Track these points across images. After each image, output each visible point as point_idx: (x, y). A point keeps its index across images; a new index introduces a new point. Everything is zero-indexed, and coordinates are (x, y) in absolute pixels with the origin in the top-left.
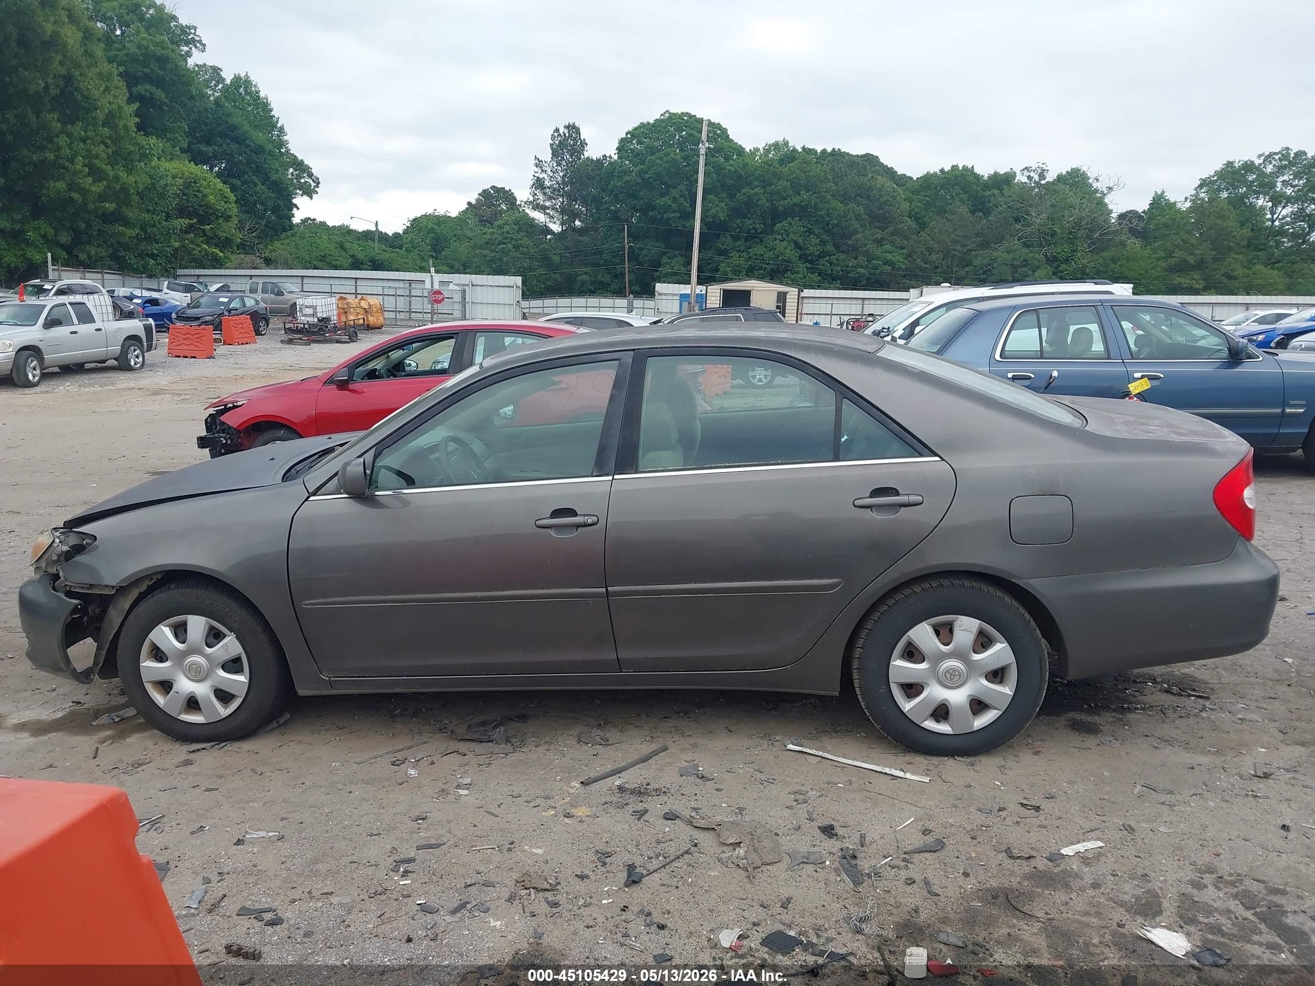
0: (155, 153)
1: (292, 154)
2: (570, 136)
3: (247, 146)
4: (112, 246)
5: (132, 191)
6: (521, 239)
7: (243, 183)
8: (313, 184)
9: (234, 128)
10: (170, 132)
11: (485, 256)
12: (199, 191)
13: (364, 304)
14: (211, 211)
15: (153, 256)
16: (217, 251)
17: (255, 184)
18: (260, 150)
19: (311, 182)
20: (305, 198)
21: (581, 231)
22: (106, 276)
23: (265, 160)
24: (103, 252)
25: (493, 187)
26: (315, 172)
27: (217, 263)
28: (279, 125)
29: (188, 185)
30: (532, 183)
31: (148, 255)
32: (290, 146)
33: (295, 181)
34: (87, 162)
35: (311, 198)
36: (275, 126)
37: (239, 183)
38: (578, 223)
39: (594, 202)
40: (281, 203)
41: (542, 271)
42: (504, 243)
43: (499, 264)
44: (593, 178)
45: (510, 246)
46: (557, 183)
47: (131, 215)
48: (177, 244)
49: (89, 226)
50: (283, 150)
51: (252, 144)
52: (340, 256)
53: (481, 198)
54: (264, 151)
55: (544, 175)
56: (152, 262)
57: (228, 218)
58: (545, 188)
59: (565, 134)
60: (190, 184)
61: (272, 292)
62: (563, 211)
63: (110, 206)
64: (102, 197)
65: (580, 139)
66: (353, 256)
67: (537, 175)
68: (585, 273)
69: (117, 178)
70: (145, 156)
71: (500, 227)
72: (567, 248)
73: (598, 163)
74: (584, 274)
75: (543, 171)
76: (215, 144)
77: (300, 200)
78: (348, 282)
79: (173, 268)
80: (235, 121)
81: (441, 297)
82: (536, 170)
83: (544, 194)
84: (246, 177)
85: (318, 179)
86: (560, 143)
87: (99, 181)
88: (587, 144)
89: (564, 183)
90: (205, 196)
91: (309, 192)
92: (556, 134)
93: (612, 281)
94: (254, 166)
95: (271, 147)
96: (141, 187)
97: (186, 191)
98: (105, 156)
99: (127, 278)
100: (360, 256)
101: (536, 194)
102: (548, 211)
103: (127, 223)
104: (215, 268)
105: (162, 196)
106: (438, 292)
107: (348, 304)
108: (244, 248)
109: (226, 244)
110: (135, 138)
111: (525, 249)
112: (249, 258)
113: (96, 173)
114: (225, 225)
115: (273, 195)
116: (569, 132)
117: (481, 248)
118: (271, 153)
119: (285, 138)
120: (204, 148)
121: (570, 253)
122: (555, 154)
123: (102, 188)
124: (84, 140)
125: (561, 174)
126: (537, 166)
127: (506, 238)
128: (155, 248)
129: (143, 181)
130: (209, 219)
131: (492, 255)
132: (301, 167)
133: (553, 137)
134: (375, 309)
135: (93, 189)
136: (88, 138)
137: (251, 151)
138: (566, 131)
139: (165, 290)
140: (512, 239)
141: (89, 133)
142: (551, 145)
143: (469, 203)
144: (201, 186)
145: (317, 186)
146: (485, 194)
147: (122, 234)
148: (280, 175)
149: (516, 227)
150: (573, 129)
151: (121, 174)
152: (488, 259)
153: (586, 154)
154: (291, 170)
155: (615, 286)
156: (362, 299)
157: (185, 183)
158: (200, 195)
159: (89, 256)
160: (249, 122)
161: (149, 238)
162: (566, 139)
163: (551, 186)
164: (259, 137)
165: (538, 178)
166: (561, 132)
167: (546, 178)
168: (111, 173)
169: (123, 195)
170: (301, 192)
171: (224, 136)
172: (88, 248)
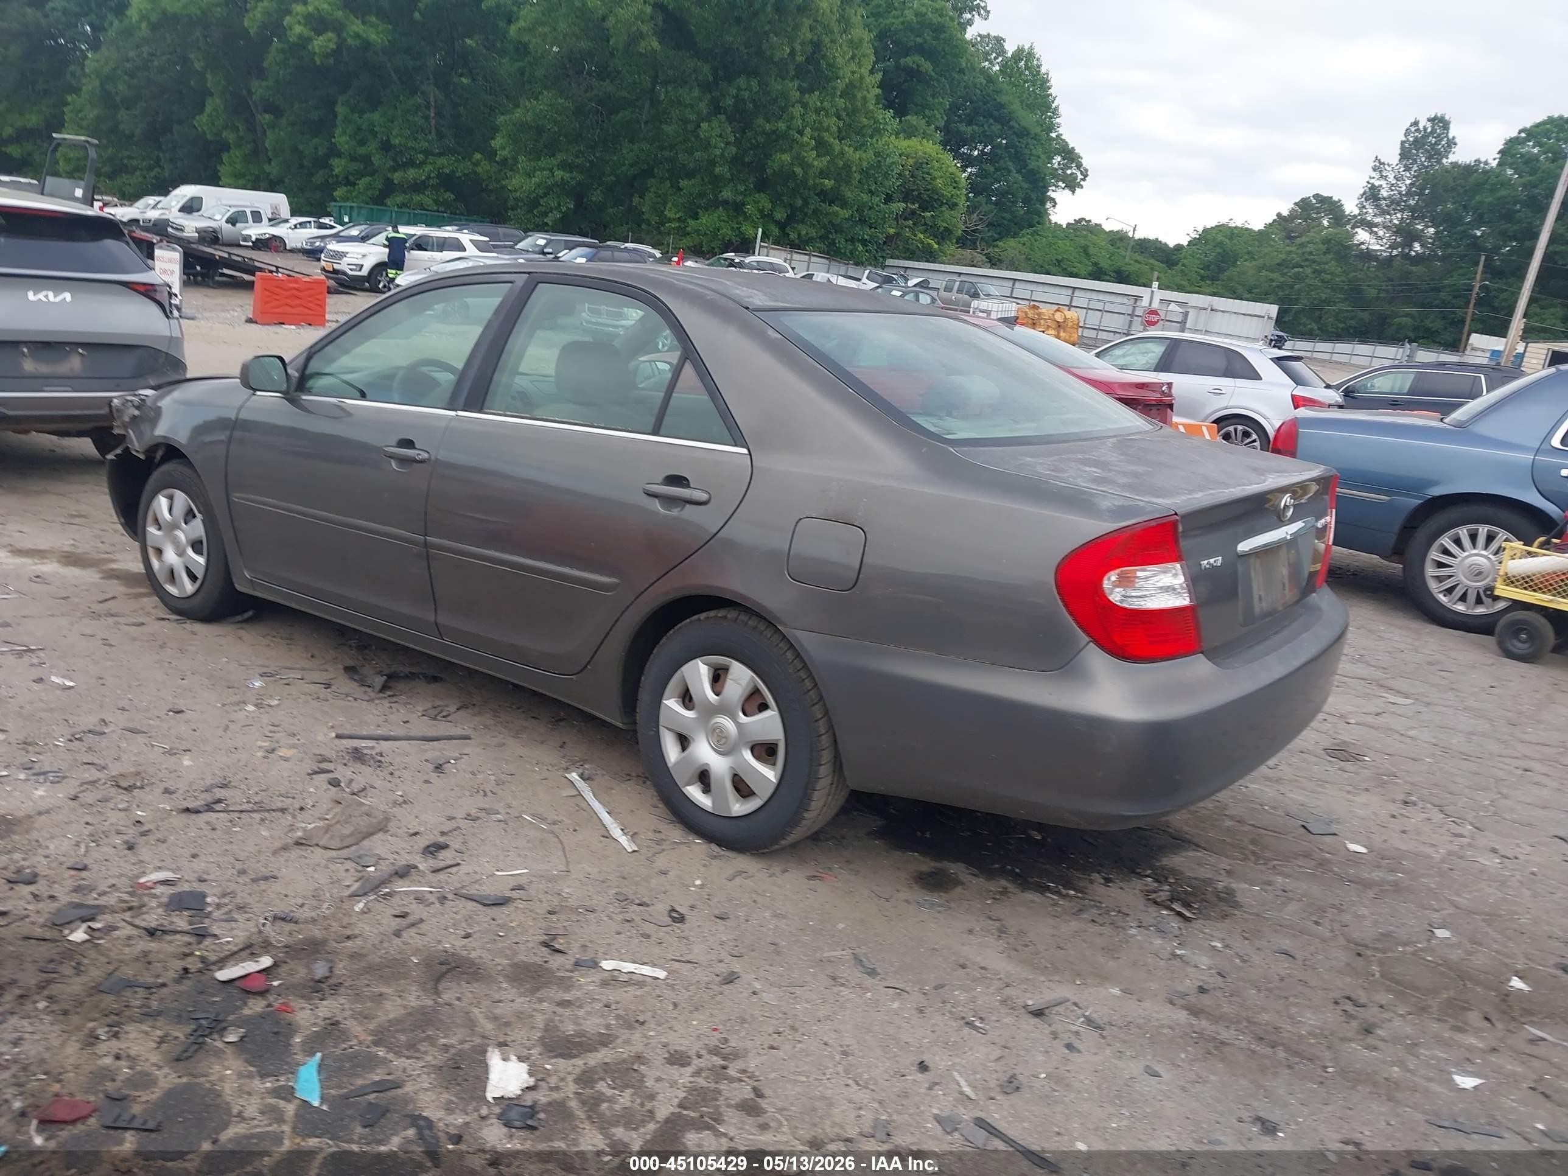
0: (889, 128)
1: (1063, 140)
2: (1433, 131)
3: (1012, 127)
4: (824, 227)
5: (854, 169)
6: (1327, 263)
7: (997, 170)
8: (1080, 177)
9: (1001, 106)
10: (930, 109)
11: (1272, 280)
12: (928, 174)
13: (1058, 317)
14: (936, 197)
15: (864, 243)
16: (932, 242)
17: (1009, 171)
18: (1024, 133)
19: (1079, 174)
20: (1067, 192)
21: (1419, 259)
22: (813, 259)
23: (1028, 144)
24: (813, 233)
25: (1316, 196)
26: (1085, 162)
27: (930, 256)
28: (1054, 106)
29: (919, 166)
30: (1362, 191)
31: (859, 240)
32: (1061, 130)
33: (1060, 172)
34: (816, 134)
35: (1073, 192)
36: (1049, 107)
37: (992, 169)
38: (1417, 247)
39: (1447, 221)
40: (1034, 196)
41: (1343, 306)
42: (1302, 267)
43: (1287, 292)
44: (1453, 189)
45: (1309, 271)
46: (1400, 193)
47: (849, 194)
48: (892, 231)
49: (806, 202)
50: (1053, 135)
51: (1016, 126)
52: (1080, 263)
53: (1297, 208)
54: (1028, 134)
55: (1383, 183)
56: (860, 248)
57: (953, 206)
58: (1379, 199)
59: (1425, 129)
60: (921, 165)
61: (967, 293)
62: (1398, 230)
63: (828, 183)
64: (823, 174)
65: (1447, 136)
66: (1095, 264)
67: (1371, 181)
68: (1407, 315)
69: (842, 153)
70: (878, 132)
71: (1302, 245)
72: (1390, 280)
73: (1467, 170)
74: (1405, 315)
75: (1382, 176)
76: (977, 125)
77: (1060, 195)
78: (1064, 291)
79: (883, 257)
80: (1003, 99)
81: (1156, 318)
82: (1374, 174)
83: (1378, 206)
84: (1002, 162)
85: (1087, 171)
86: (1416, 140)
87: (824, 155)
88: (1455, 144)
89: (1409, 193)
90: (934, 179)
91: (1072, 185)
92: (1413, 129)
93: (1446, 329)
94: (1012, 150)
95: (1038, 130)
96: (865, 164)
97: (916, 172)
98: (834, 129)
99: (833, 263)
100: (1105, 264)
101: (1364, 207)
102: (1375, 229)
103: (844, 204)
104: (928, 261)
105: (886, 176)
106: (1154, 312)
107: (1039, 314)
108: (966, 241)
109: (943, 235)
110: (872, 111)
111: (1329, 277)
112: (967, 253)
113: (822, 147)
114: (947, 213)
115: (1026, 186)
116: (1433, 127)
117: (1271, 270)
118: (1036, 137)
119: (1058, 120)
120: (962, 127)
121: (1393, 286)
122: (1405, 154)
123: (825, 163)
124: (817, 111)
125: (1408, 182)
126: (1375, 170)
127: (1307, 260)
128: (866, 233)
129: (867, 157)
130: (932, 206)
131: (1282, 279)
132: (1070, 156)
133: (1407, 132)
134: (1070, 324)
135: (816, 163)
136: (823, 109)
137: (1015, 133)
138: (1429, 125)
139: (864, 280)
140: (1314, 262)
141: (825, 104)
142: (1403, 143)
143: (1279, 215)
144: (932, 168)
145: (1084, 180)
146: (1304, 205)
147: (836, 214)
148: (1040, 163)
149: (1323, 247)
150: (1440, 123)
151: (847, 149)
152: (1274, 284)
153: (1452, 158)
154: (1059, 158)
155: (1447, 337)
156: (1058, 310)
157: (916, 163)
158: (928, 178)
159: (799, 235)
160: (1022, 102)
161: (863, 221)
162: (1426, 135)
163: (1390, 197)
164: (1028, 119)
165: (1373, 185)
166: (1421, 126)
167: (1384, 186)
168: (837, 149)
169: (843, 174)
170: (1063, 185)
171: (988, 115)
172: (800, 226)
